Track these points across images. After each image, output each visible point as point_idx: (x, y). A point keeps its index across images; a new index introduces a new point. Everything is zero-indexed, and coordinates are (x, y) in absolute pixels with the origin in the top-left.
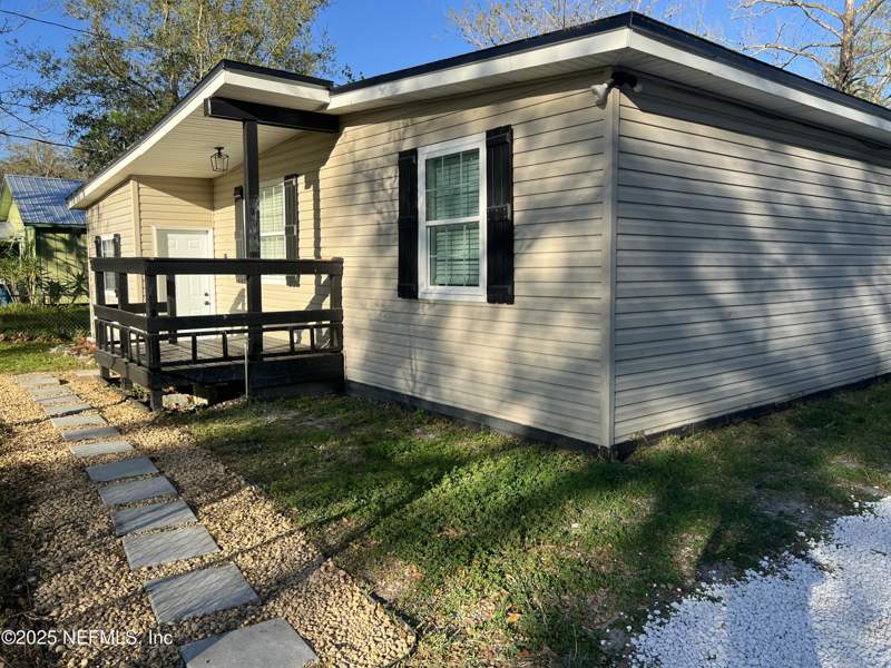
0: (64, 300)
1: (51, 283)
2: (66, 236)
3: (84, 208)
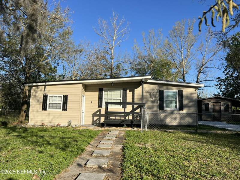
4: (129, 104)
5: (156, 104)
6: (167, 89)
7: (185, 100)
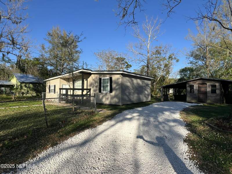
0: (24, 95)
1: (22, 92)
2: (25, 84)
3: (46, 81)
4: (85, 89)
5: (98, 89)
6: (104, 76)
7: (114, 84)
